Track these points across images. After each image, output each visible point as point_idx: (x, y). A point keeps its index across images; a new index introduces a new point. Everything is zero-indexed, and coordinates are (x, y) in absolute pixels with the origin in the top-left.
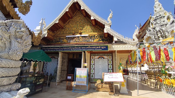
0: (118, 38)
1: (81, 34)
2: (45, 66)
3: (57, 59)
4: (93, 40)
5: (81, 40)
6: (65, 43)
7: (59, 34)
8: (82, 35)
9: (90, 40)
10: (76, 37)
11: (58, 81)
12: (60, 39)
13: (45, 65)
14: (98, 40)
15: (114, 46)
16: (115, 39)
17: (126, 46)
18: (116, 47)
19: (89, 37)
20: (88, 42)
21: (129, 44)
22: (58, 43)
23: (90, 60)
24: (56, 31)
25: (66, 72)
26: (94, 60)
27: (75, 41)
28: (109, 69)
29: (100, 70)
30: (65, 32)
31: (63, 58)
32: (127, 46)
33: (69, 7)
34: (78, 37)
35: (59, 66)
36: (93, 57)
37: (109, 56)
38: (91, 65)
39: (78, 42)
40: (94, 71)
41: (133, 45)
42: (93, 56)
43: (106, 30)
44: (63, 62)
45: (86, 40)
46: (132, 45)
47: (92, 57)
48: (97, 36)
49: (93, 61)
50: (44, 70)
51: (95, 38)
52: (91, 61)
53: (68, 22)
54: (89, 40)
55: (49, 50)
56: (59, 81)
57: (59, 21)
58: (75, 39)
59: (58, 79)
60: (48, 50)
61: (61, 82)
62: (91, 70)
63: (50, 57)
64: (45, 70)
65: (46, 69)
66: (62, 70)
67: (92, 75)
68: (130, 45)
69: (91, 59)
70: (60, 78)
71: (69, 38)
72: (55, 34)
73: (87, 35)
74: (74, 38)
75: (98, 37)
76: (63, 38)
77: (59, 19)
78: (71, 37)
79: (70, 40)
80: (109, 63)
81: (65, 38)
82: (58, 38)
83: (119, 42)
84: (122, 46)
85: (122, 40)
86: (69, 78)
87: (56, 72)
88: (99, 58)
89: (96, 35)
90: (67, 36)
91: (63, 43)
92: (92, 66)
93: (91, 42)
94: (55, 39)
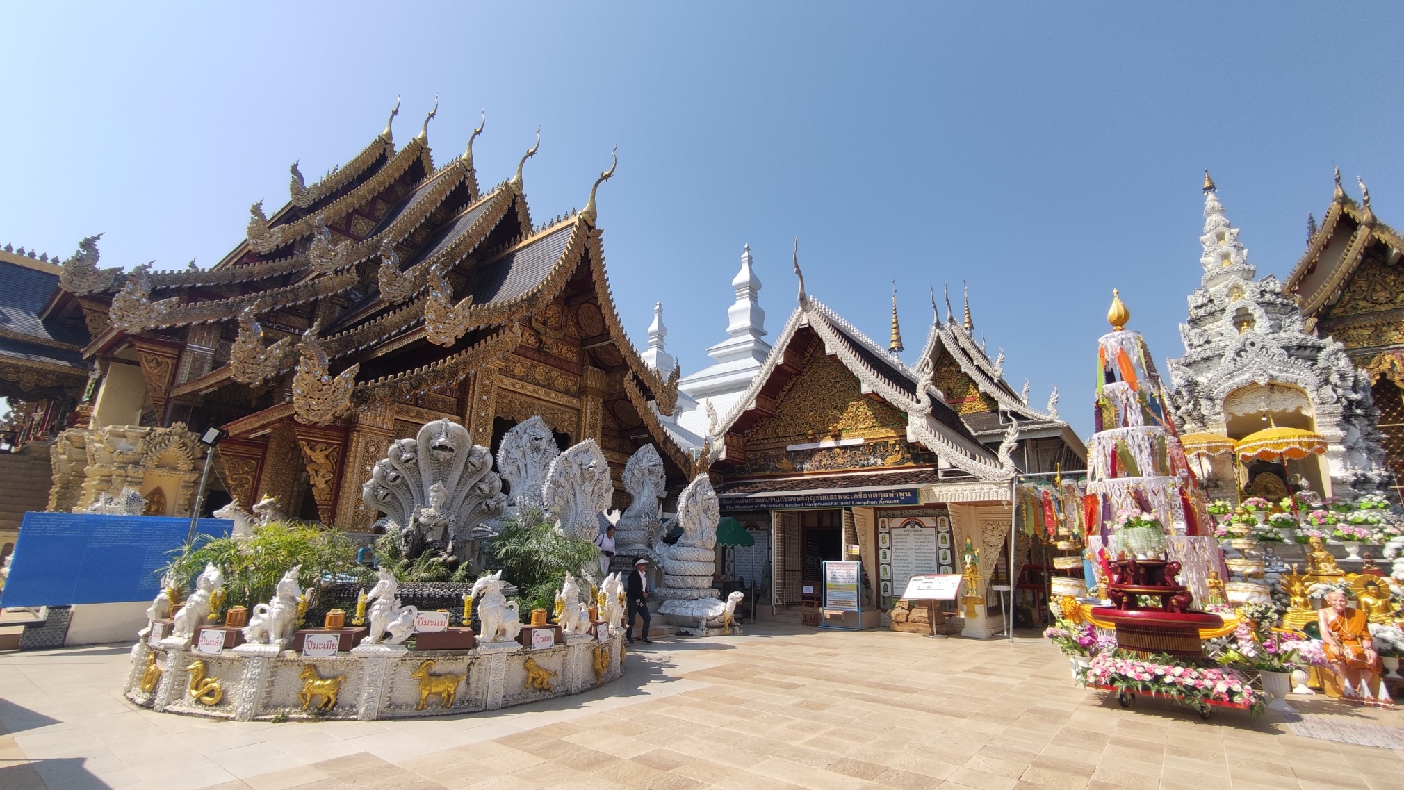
0: (950, 460)
1: (837, 437)
2: (729, 556)
3: (765, 533)
4: (882, 459)
5: (840, 460)
6: (785, 471)
7: (762, 439)
8: (844, 442)
9: (872, 461)
10: (821, 450)
11: (777, 602)
12: (766, 457)
13: (729, 552)
14: (899, 457)
15: (939, 489)
16: (943, 464)
17: (977, 487)
18: (944, 493)
19: (868, 446)
20: (863, 466)
21: (987, 481)
22: (762, 474)
23: (877, 533)
24: (750, 428)
25: (798, 576)
26: (888, 533)
27: (818, 464)
28: (941, 565)
29: (911, 566)
30: (781, 432)
31: (784, 529)
32: (980, 486)
33: (785, 348)
34: (830, 449)
35: (775, 557)
36: (883, 521)
37: (939, 519)
38: (881, 552)
39: (829, 470)
40: (892, 569)
41: (999, 485)
42: (886, 520)
43: (914, 433)
44: (784, 541)
45: (857, 461)
46: (995, 484)
47: (880, 521)
48: (893, 446)
49: (887, 535)
50: (726, 570)
51: (887, 451)
52: (880, 536)
53: (790, 390)
54: (868, 459)
55: (740, 505)
56: (780, 603)
57: (757, 402)
58: (818, 457)
59: (776, 596)
60: (737, 504)
61: (788, 605)
62: (881, 567)
63: (742, 524)
64: (729, 570)
65: (734, 565)
66: (785, 571)
67: (886, 585)
68: (991, 483)
69: (880, 529)
70: (781, 593)
71: (797, 453)
72: (749, 441)
73: (860, 441)
74: (813, 452)
75: (897, 448)
76: (777, 456)
77: (756, 395)
78: (803, 451)
79: (802, 463)
80: (940, 543)
81: (785, 454)
82: (759, 453)
83: (955, 475)
84: (964, 487)
85: (962, 469)
86: (809, 590)
87: (767, 574)
88: (905, 527)
89: (892, 442)
90: (789, 448)
91: (779, 473)
92: (885, 553)
93: (873, 467)
94: (750, 460)
